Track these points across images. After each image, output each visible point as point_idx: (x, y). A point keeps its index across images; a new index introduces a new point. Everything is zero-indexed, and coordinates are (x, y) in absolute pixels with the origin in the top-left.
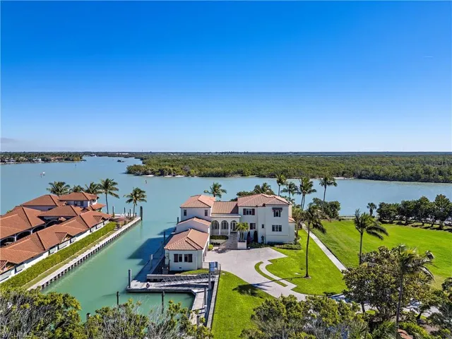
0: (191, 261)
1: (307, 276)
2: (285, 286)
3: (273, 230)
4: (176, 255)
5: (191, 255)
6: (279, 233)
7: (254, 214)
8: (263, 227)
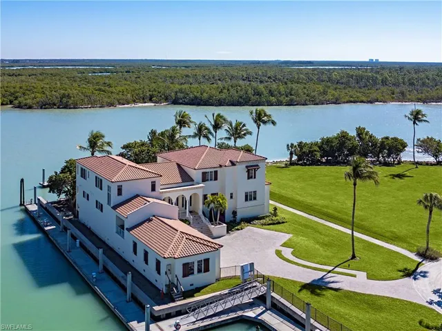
0: (207, 270)
1: (354, 257)
2: (355, 276)
3: (246, 200)
4: (185, 265)
5: (207, 261)
6: (253, 203)
7: (216, 179)
8: (231, 197)
